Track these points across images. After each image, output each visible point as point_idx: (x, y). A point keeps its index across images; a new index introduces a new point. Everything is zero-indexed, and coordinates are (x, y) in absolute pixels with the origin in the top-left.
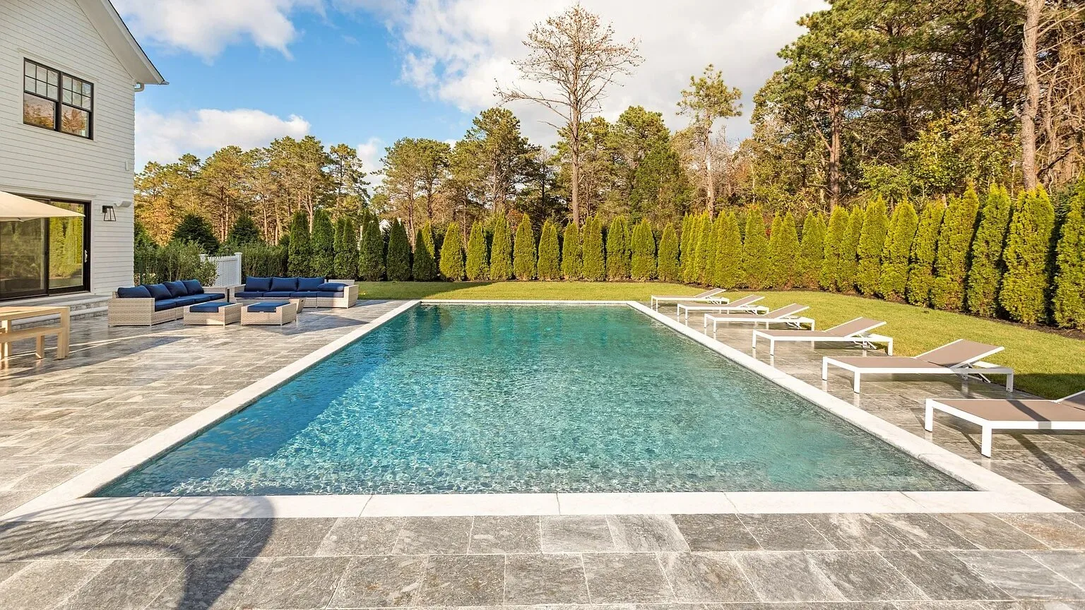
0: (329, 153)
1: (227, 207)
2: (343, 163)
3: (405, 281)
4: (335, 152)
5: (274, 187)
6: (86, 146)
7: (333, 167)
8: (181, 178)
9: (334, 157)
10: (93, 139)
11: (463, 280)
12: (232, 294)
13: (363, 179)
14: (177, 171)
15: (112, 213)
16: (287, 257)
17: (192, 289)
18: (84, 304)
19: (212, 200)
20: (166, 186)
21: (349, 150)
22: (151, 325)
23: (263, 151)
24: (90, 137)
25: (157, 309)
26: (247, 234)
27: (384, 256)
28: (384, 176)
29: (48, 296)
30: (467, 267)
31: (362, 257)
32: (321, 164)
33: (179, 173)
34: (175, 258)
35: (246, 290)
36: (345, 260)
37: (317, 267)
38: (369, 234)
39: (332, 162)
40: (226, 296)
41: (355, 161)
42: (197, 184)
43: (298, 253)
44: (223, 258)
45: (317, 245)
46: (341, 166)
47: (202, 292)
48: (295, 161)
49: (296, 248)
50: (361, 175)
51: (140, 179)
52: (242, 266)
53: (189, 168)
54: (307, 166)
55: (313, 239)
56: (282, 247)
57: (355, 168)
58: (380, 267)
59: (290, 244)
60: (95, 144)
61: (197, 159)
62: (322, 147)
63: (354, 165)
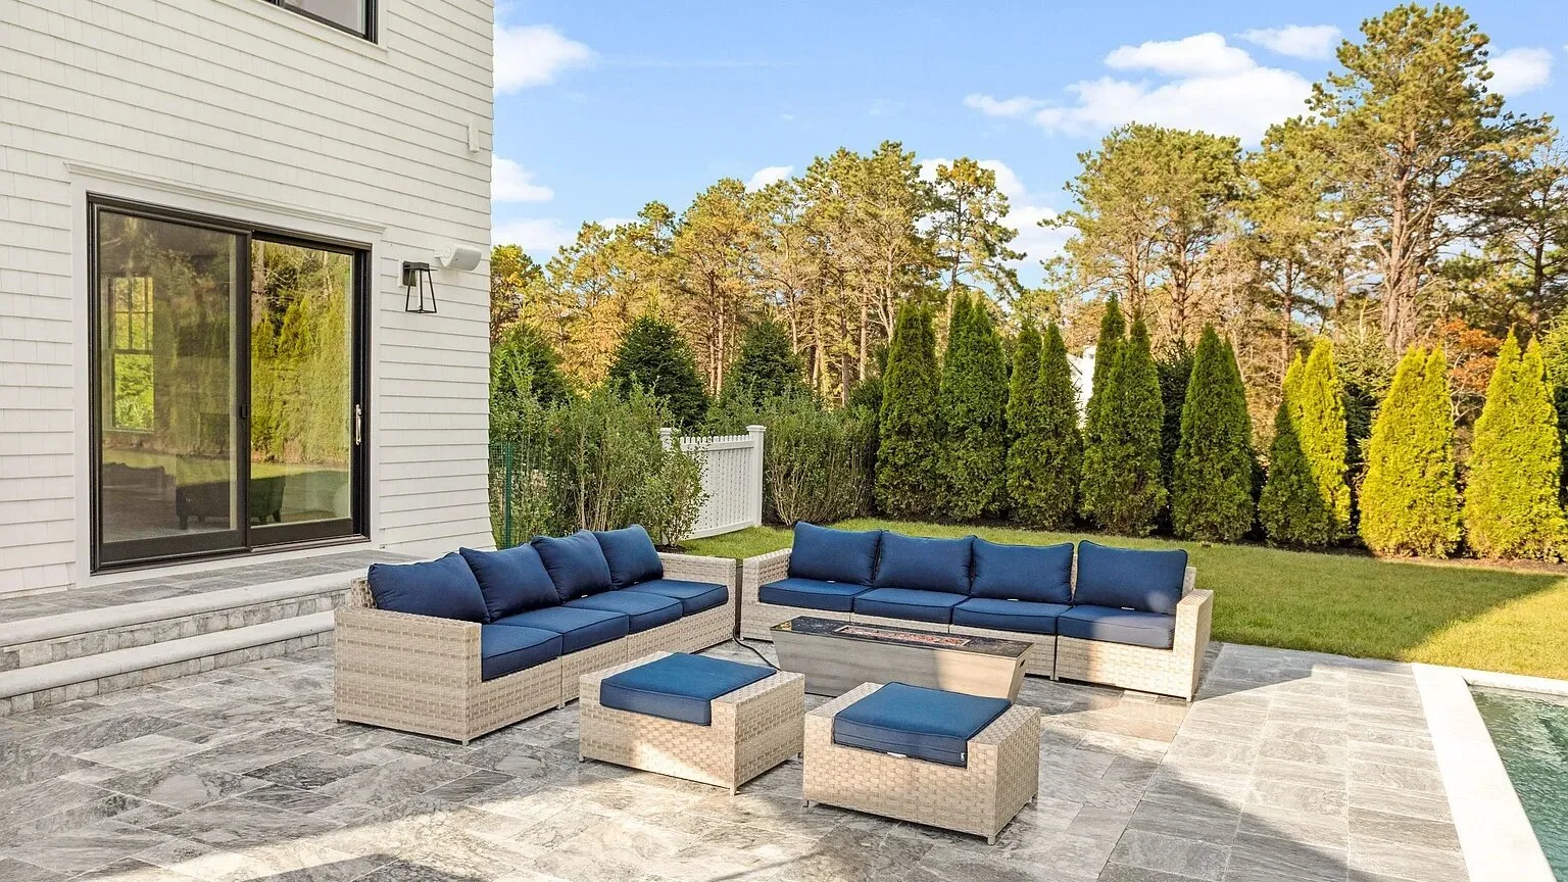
0: (933, 180)
1: (721, 317)
2: (964, 206)
3: (1238, 542)
4: (947, 180)
5: (812, 269)
6: (355, 62)
7: (942, 216)
8: (640, 254)
9: (944, 191)
10: (376, 42)
11: (1450, 556)
12: (751, 591)
13: (1009, 246)
14: (633, 238)
15: (426, 286)
16: (875, 443)
17: (629, 565)
18: (322, 594)
19: (694, 303)
20: (614, 273)
21: (979, 173)
22: (465, 739)
23: (792, 184)
24: (370, 34)
25: (493, 668)
26: (773, 371)
27: (1166, 452)
28: (1071, 232)
29: (247, 552)
30: (1473, 509)
31: (1093, 454)
32: (914, 208)
33: (638, 243)
34: (597, 438)
35: (793, 573)
36: (1043, 459)
37: (959, 476)
38: (1119, 378)
39: (939, 204)
40: (732, 596)
41: (993, 200)
42: (668, 265)
43: (905, 431)
44: (720, 442)
45: (961, 408)
46: (959, 214)
47: (655, 574)
48: (858, 207)
49: (900, 417)
50: (1006, 235)
51: (570, 261)
52: (765, 468)
53: (655, 233)
54: (885, 214)
55: (949, 391)
56: (862, 411)
57: (991, 218)
58: (1150, 489)
59: (884, 405)
60: (381, 57)
61: (670, 212)
62: (917, 171)
63: (990, 209)
